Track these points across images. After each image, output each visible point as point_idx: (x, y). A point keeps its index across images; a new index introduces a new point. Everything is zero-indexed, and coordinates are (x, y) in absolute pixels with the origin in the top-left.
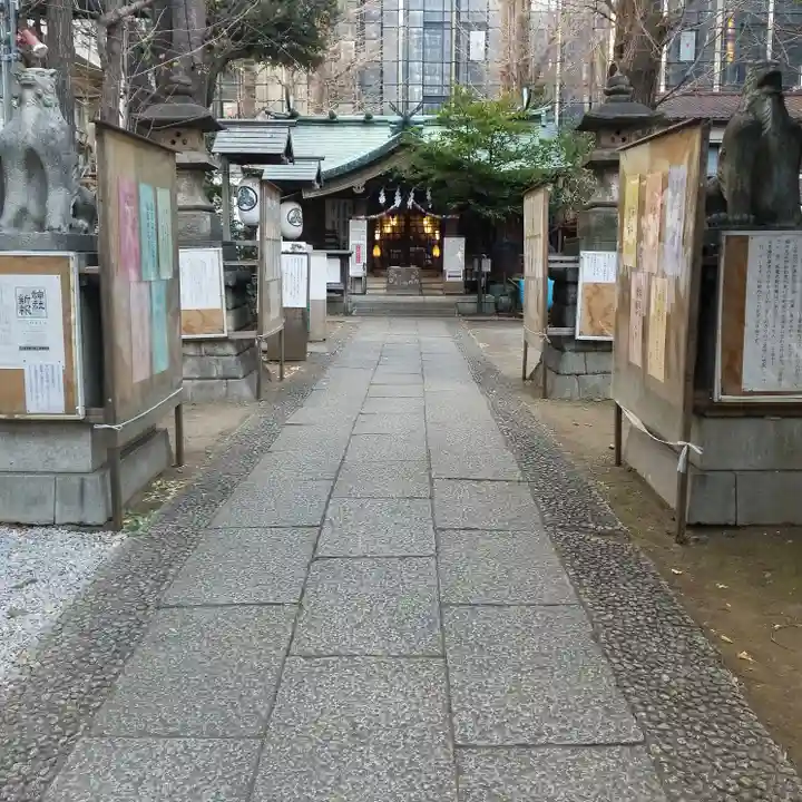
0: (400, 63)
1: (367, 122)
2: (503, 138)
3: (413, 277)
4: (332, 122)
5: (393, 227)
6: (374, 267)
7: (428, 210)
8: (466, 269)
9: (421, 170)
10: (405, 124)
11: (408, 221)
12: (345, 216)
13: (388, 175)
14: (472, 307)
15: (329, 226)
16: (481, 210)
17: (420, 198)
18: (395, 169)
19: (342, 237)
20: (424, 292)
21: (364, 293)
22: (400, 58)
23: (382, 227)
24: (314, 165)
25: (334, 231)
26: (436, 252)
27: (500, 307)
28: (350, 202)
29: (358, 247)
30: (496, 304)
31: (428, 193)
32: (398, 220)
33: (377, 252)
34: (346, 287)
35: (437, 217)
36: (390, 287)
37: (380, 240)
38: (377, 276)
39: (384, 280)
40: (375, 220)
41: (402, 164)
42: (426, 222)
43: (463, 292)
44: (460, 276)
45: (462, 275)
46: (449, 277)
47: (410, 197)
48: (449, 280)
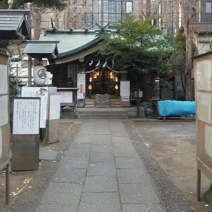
0: (100, 14)
1: (86, 33)
2: (147, 37)
3: (107, 99)
4: (71, 32)
5: (97, 76)
6: (89, 94)
7: (112, 69)
8: (130, 95)
9: (110, 51)
10: (102, 31)
11: (103, 74)
12: (76, 72)
13: (95, 53)
14: (134, 113)
15: (69, 76)
16: (139, 69)
17: (109, 64)
18: (98, 51)
19: (74, 81)
20: (112, 105)
21: (84, 107)
22: (100, 12)
23: (93, 76)
24: (54, 45)
25: (71, 78)
26: (117, 87)
27: (148, 113)
28: (78, 66)
29: (81, 86)
30: (145, 111)
31: (113, 62)
32: (100, 73)
33: (90, 87)
34: (75, 105)
35: (117, 72)
36: (96, 104)
37: (92, 82)
38: (90, 98)
39: (93, 100)
40: (89, 74)
41: (101, 49)
42: (111, 74)
43: (129, 106)
44: (128, 99)
45: (129, 98)
46: (123, 99)
47: (105, 63)
48: (123, 100)
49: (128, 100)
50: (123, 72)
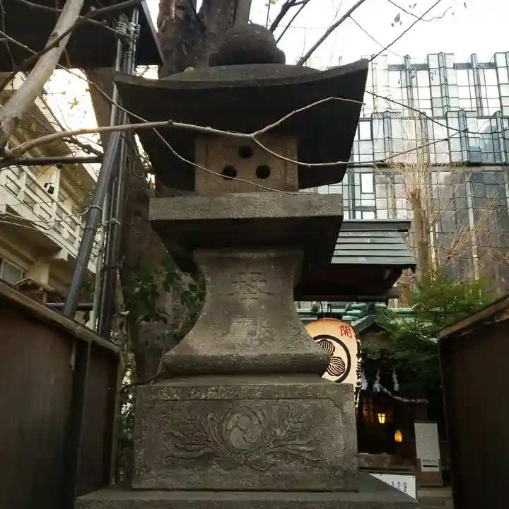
10: (371, 308)
26: (399, 437)
31: (395, 376)
35: (406, 400)
43: (441, 485)
44: (436, 466)
45: (437, 464)
46: (424, 466)
47: (376, 380)
48: (424, 469)
49: (437, 470)
50: (419, 401)
